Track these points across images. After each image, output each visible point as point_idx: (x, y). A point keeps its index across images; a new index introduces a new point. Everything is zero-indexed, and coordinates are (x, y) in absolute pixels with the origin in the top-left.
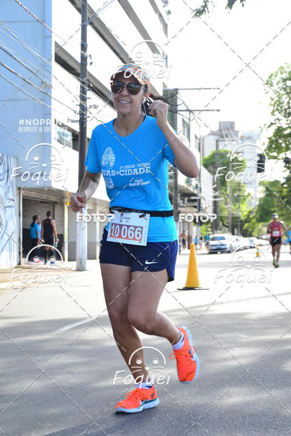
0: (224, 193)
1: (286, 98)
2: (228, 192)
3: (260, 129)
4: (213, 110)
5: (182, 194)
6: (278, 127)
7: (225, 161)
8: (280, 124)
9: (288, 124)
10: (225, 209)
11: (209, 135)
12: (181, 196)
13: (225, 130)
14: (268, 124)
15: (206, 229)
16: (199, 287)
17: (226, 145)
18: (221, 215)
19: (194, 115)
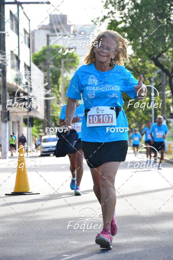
0: (56, 91)
2: (60, 90)
3: (93, 23)
4: (42, 3)
5: (11, 93)
6: (112, 20)
7: (57, 58)
8: (113, 17)
9: (122, 18)
10: (58, 108)
11: (39, 29)
12: (10, 95)
13: (56, 24)
14: (102, 17)
15: (37, 130)
16: (29, 191)
17: (57, 40)
18: (53, 115)
19: (22, 8)
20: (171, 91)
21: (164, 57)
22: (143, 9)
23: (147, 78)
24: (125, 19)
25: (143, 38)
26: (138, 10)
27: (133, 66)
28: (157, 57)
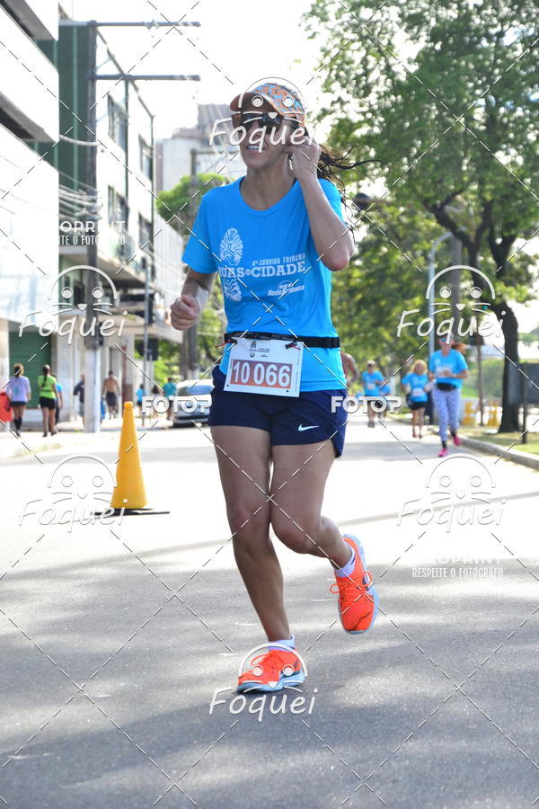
1: (358, 50)
4: (182, 78)
6: (340, 120)
8: (343, 111)
9: (364, 114)
11: (174, 137)
14: (317, 112)
15: (166, 368)
16: (145, 507)
17: (213, 163)
18: (204, 334)
19: (136, 89)
20: (473, 282)
21: (458, 205)
22: (411, 95)
23: (419, 253)
24: (369, 115)
25: (410, 160)
26: (400, 97)
27: (386, 223)
28: (443, 205)
